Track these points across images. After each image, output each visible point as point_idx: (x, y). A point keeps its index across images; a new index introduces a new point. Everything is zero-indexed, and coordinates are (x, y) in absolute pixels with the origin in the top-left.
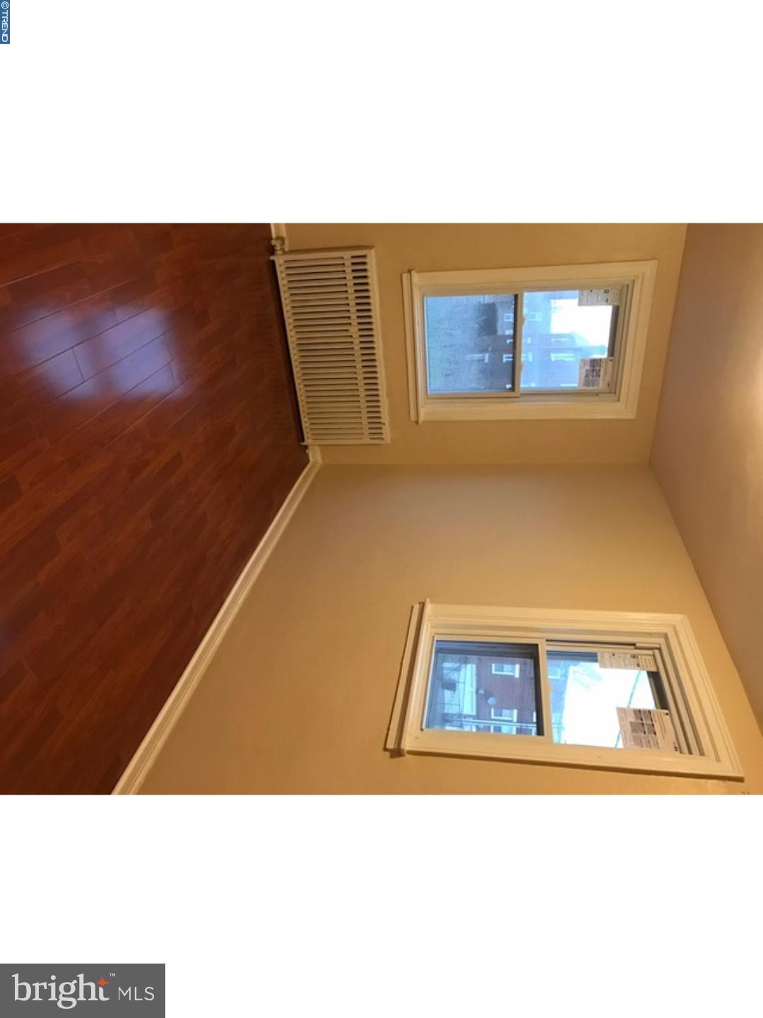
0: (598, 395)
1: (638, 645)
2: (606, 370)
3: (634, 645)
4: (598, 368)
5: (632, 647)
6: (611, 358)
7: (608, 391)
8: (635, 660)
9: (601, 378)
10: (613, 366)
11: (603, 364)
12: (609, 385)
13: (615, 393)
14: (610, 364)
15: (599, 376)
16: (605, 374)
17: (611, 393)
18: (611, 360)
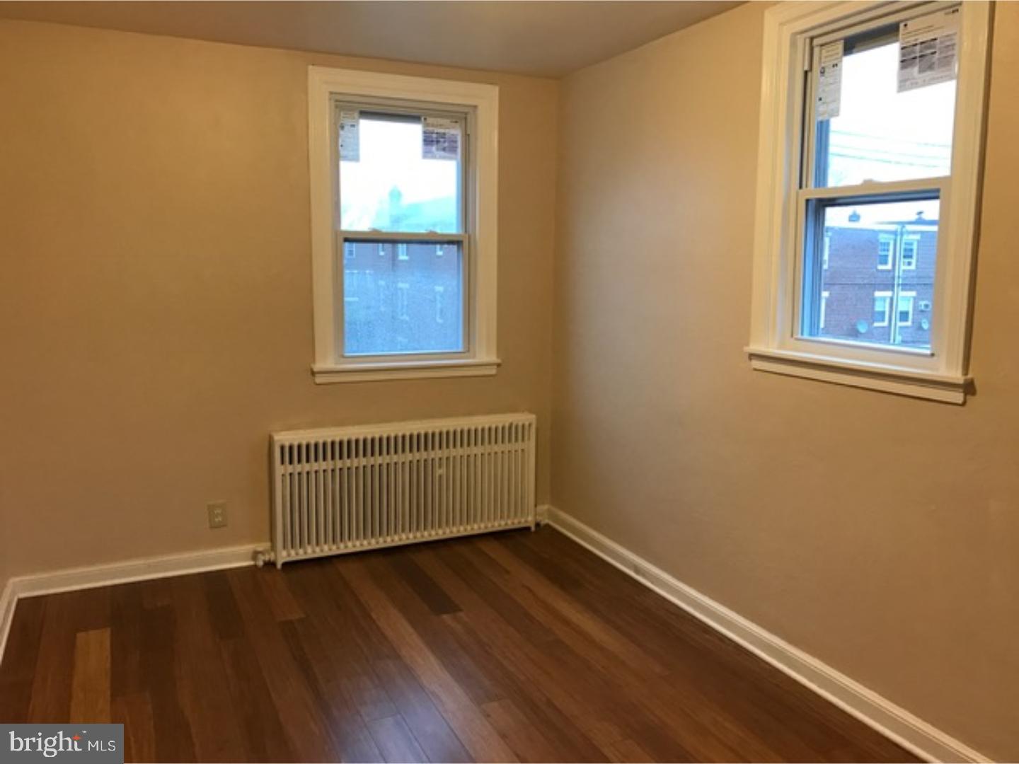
0: (469, 135)
1: (806, 68)
2: (437, 126)
3: (806, 73)
4: (434, 136)
5: (809, 74)
6: (423, 119)
7: (463, 122)
8: (827, 70)
9: (447, 131)
10: (431, 116)
11: (430, 129)
12: (456, 122)
13: (466, 113)
14: (430, 120)
15: (444, 134)
16: (441, 126)
17: (466, 119)
18: (425, 119)
